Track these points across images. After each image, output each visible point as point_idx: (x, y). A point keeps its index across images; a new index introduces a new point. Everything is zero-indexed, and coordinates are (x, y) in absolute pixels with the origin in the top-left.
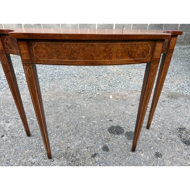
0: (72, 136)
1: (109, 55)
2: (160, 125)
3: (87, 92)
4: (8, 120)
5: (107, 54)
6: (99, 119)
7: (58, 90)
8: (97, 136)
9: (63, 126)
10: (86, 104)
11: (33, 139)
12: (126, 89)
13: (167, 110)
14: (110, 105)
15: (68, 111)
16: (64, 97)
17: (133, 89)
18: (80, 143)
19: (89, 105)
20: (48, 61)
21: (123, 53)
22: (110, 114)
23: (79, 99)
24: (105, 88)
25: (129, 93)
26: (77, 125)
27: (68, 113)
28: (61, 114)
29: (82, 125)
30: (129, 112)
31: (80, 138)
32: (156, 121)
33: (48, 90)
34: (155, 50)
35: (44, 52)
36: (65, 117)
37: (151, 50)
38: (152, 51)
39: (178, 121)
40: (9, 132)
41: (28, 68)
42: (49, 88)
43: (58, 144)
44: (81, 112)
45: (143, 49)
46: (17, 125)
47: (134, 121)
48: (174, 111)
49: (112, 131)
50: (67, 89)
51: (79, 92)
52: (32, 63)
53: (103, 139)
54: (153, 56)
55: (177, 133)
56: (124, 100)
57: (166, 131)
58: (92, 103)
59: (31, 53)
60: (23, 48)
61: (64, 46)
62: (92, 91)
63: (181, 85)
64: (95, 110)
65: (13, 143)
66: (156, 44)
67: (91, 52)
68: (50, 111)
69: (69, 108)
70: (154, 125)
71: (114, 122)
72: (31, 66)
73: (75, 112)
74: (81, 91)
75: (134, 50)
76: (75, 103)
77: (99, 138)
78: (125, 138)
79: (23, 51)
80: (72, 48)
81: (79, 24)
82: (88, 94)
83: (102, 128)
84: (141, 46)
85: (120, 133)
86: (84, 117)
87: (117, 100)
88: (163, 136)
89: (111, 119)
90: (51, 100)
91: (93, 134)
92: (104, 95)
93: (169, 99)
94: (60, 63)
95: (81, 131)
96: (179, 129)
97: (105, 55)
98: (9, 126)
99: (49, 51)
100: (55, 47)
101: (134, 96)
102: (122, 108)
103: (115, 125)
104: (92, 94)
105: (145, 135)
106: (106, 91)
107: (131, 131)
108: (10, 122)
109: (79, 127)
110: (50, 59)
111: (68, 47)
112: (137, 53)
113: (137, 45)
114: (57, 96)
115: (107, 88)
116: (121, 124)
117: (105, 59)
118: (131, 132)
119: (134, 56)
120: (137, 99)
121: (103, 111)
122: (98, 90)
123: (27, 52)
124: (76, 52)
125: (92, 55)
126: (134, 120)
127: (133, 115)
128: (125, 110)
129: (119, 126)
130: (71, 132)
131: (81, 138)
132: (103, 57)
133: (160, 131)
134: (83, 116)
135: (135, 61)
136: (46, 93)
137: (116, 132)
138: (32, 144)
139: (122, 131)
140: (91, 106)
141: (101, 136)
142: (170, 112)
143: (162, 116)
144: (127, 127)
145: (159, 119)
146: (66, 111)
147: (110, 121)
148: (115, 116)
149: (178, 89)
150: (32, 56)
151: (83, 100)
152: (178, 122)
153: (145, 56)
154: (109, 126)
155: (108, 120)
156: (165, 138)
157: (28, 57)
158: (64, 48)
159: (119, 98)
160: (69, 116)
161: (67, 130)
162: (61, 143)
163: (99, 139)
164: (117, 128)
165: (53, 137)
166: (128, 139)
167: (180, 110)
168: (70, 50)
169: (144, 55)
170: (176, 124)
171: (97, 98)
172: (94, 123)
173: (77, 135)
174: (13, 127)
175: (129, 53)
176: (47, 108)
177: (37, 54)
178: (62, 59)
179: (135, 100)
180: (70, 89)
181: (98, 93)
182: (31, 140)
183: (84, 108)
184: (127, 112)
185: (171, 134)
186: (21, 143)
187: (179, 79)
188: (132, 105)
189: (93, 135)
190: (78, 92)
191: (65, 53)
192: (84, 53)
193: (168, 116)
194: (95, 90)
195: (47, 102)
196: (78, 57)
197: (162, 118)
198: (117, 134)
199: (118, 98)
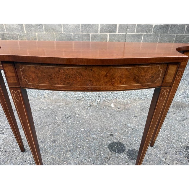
0: (69, 153)
1: (111, 80)
2: (165, 142)
3: (87, 99)
4: (3, 131)
5: (109, 79)
6: (99, 132)
7: (57, 96)
8: (96, 154)
9: (60, 140)
10: (85, 114)
11: (27, 155)
12: (129, 97)
13: (173, 123)
14: (112, 115)
15: (66, 122)
16: (63, 104)
17: (136, 97)
18: (77, 162)
19: (88, 115)
20: (38, 85)
21: (129, 78)
22: (111, 126)
23: (78, 107)
24: (106, 95)
25: (131, 101)
26: (74, 140)
27: (66, 124)
28: (58, 125)
29: (80, 140)
30: (131, 125)
31: (77, 156)
32: (161, 136)
33: (47, 96)
34: (167, 74)
35: (33, 75)
36: (62, 129)
37: (162, 74)
38: (164, 74)
39: (184, 137)
40: (3, 146)
41: (16, 92)
42: (48, 93)
43: (54, 162)
44: (80, 123)
45: (152, 73)
46: (11, 137)
47: (137, 137)
48: (180, 125)
49: (112, 148)
50: (66, 94)
51: (79, 99)
52: (20, 87)
53: (103, 158)
54: (164, 80)
55: (184, 153)
56: (126, 109)
57: (172, 150)
58: (92, 112)
59: (18, 76)
60: (8, 71)
61: (57, 70)
62: (93, 98)
63: (187, 92)
64: (95, 121)
65: (6, 160)
66: (169, 67)
67: (90, 77)
68: (47, 121)
69: (68, 118)
70: (159, 141)
71: (115, 137)
72: (19, 90)
73: (73, 123)
74: (81, 97)
75: (142, 74)
76: (74, 112)
77: (98, 156)
78: (127, 158)
79: (9, 74)
80: (66, 73)
81: (82, 24)
82: (88, 102)
83: (102, 144)
84: (150, 70)
85: (121, 151)
86: (83, 130)
87: (118, 109)
88: (169, 156)
89: (112, 133)
90: (49, 108)
91: (92, 151)
92: (105, 103)
93: (175, 109)
94: (53, 88)
95: (78, 147)
96: (186, 148)
97: (106, 80)
98: (3, 138)
99: (40, 75)
100: (46, 71)
101: (137, 105)
102: (124, 119)
103: (116, 141)
104: (93, 102)
105: (148, 154)
106: (107, 99)
107: (133, 148)
108: (4, 134)
109: (77, 142)
110: (41, 83)
111: (63, 72)
112: (145, 78)
113: (146, 69)
114: (56, 103)
115: (108, 95)
116: (122, 140)
117: (106, 85)
118: (133, 150)
119: (141, 81)
120: (140, 109)
121: (103, 123)
122: (99, 96)
123: (14, 75)
124: (72, 77)
125: (91, 81)
126: (137, 135)
127: (136, 128)
128: (127, 122)
129: (121, 142)
130: (68, 148)
131: (79, 156)
132: (104, 83)
133: (165, 150)
134: (81, 128)
135: (142, 86)
136: (44, 99)
137: (117, 150)
138: (26, 161)
139: (124, 149)
140: (91, 116)
141: (100, 155)
142: (176, 126)
143: (167, 130)
144: (129, 144)
145: (164, 135)
146: (64, 122)
147: (111, 135)
148: (117, 129)
149: (184, 98)
150: (19, 79)
151: (83, 109)
152: (184, 139)
153: (155, 81)
154: (109, 142)
155: (108, 134)
156: (170, 159)
157: (15, 81)
158: (57, 73)
159: (121, 107)
160: (67, 127)
161: (64, 146)
162: (57, 161)
163: (98, 158)
164: (118, 145)
165: (48, 154)
166: (130, 158)
167: (187, 124)
168: (64, 75)
169: (154, 79)
170: (183, 141)
171: (98, 106)
172: (94, 138)
173: (74, 152)
174: (8, 139)
175: (135, 77)
176: (44, 117)
177: (26, 78)
178: (55, 84)
179: (138, 110)
180: (70, 95)
181: (99, 101)
182: (25, 156)
183: (83, 118)
184: (129, 125)
185: (177, 154)
186: (14, 160)
187: (185, 85)
188: (135, 116)
189: (91, 153)
190: (77, 99)
191: (58, 78)
192: (82, 78)
193: (173, 131)
194: (96, 97)
195: (45, 110)
196: (74, 82)
197: (167, 133)
198: (118, 152)
199: (119, 107)
